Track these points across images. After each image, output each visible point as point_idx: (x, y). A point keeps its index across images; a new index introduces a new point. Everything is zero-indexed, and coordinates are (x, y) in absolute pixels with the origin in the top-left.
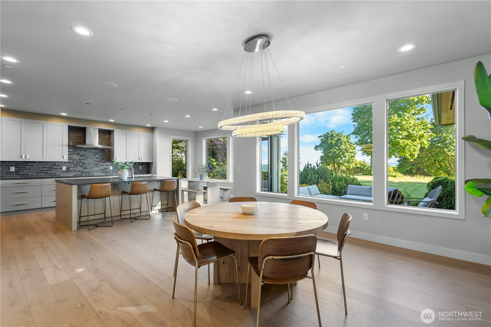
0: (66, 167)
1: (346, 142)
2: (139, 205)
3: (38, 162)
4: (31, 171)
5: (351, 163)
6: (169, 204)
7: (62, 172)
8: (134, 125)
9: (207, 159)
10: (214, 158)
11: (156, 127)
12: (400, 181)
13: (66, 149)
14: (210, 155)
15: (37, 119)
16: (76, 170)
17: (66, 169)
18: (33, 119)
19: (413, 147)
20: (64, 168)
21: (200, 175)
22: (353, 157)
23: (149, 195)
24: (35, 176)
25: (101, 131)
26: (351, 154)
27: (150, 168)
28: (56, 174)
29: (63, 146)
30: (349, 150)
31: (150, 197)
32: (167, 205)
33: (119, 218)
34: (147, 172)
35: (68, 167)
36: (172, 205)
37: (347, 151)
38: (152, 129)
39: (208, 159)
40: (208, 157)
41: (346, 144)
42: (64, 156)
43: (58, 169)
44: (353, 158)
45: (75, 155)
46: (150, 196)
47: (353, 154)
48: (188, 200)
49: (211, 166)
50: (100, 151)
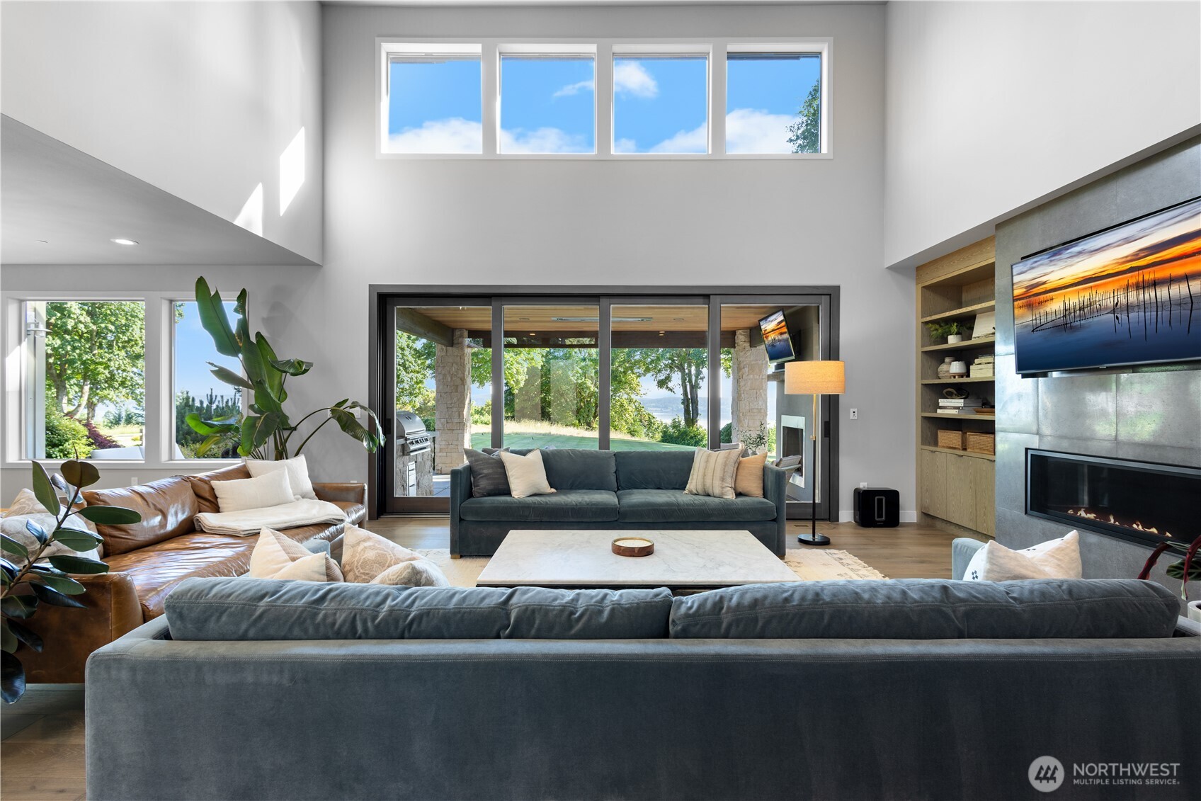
1: (406, 348)
5: (416, 397)
12: (515, 431)
19: (516, 365)
22: (421, 382)
26: (416, 375)
30: (412, 366)
37: (407, 368)
41: (405, 352)
44: (420, 385)
47: (420, 376)
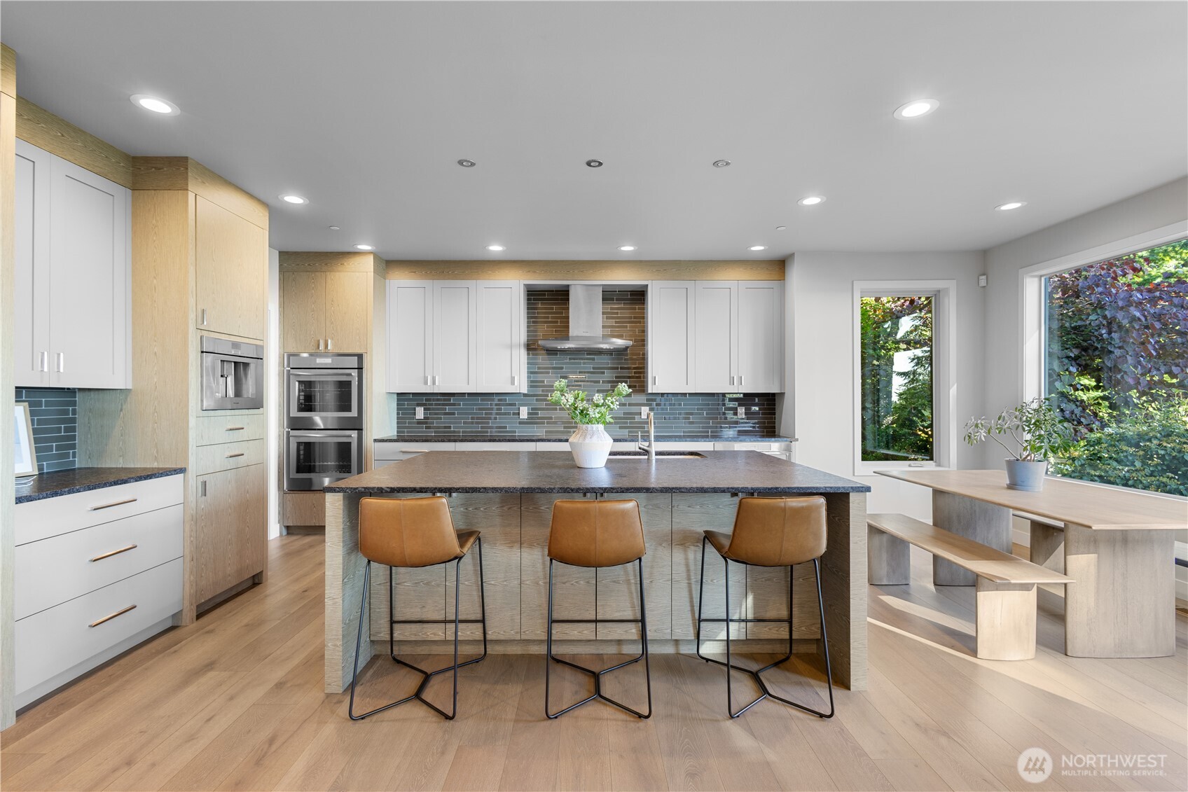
0: (528, 409)
2: (633, 607)
3: (468, 394)
4: (455, 418)
6: (795, 621)
7: (520, 423)
8: (712, 261)
9: (1050, 375)
10: (1085, 369)
11: (792, 256)
13: (522, 356)
14: (1068, 357)
15: (455, 277)
16: (551, 418)
17: (529, 414)
18: (449, 279)
20: (524, 413)
21: (1009, 463)
23: (687, 559)
24: (463, 432)
25: (610, 295)
27: (774, 414)
28: (505, 427)
29: (511, 347)
31: (688, 571)
32: (786, 625)
33: (542, 650)
34: (765, 427)
35: (532, 409)
36: (816, 629)
38: (779, 266)
39: (1052, 376)
40: (1056, 365)
42: (514, 377)
43: (509, 414)
45: (548, 373)
46: (692, 567)
48: (935, 584)
49: (1069, 407)
50: (613, 359)
